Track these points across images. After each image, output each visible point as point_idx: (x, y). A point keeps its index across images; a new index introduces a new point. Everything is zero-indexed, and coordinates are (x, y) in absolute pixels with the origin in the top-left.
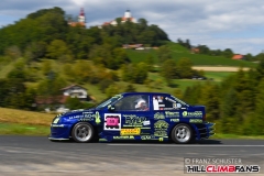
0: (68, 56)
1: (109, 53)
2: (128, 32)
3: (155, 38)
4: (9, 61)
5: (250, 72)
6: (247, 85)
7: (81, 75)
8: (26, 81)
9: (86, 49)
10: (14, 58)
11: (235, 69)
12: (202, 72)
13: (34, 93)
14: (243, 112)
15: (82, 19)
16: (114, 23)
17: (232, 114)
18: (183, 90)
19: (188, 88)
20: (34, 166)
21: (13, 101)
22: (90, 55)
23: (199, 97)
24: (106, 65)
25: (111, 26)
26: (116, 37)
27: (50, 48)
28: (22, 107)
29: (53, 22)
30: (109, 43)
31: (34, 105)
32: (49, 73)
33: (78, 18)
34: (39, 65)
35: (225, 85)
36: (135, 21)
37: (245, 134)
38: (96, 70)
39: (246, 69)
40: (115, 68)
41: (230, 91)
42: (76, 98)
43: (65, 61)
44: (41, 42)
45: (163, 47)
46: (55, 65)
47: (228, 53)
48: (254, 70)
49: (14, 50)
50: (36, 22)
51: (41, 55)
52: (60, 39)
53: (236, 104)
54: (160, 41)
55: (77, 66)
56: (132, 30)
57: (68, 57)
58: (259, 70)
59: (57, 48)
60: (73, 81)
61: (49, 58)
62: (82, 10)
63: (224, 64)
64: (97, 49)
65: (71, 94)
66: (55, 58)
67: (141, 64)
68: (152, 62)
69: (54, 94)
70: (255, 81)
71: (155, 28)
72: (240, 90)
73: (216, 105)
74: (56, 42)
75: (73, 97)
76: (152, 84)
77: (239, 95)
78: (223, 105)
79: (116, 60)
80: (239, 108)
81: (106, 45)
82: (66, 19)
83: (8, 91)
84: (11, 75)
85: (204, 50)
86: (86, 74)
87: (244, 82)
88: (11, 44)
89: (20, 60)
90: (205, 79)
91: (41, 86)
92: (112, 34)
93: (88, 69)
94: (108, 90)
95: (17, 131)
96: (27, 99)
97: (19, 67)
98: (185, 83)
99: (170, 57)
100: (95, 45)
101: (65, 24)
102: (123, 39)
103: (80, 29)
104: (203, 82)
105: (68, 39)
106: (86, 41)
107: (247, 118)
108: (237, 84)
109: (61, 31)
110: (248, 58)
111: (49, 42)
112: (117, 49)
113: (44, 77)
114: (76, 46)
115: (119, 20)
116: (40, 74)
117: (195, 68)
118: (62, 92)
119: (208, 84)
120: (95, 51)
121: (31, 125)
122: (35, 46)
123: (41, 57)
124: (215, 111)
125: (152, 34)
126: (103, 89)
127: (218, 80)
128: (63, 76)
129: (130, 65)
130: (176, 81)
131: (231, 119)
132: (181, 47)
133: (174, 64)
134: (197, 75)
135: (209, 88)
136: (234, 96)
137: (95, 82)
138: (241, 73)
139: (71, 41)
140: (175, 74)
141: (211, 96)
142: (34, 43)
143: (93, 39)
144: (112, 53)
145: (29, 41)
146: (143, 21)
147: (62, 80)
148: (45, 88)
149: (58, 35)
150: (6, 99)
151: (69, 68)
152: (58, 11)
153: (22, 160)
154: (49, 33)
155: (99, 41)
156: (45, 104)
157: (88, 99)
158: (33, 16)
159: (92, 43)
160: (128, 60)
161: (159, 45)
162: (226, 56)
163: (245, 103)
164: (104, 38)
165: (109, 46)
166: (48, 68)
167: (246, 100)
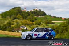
0: (22, 19)
1: (32, 18)
2: (36, 13)
3: (43, 14)
4: (7, 20)
5: (66, 23)
6: (66, 26)
8: (11, 24)
9: (26, 17)
10: (8, 19)
11: (62, 22)
12: (54, 22)
13: (13, 28)
14: (64, 32)
16: (33, 11)
19: (51, 27)
21: (8, 29)
24: (31, 21)
25: (32, 11)
26: (33, 14)
27: (17, 17)
28: (10, 31)
29: (18, 10)
30: (32, 15)
31: (13, 31)
32: (17, 23)
33: (24, 9)
34: (14, 21)
35: (60, 26)
36: (38, 10)
38: (28, 22)
39: (65, 22)
40: (33, 21)
42: (23, 29)
43: (21, 20)
44: (15, 15)
45: (45, 16)
47: (61, 18)
49: (8, 17)
50: (14, 10)
51: (15, 18)
52: (20, 14)
55: (24, 21)
56: (37, 12)
58: (68, 22)
59: (19, 16)
60: (23, 25)
61: (17, 19)
62: (25, 7)
63: (60, 21)
64: (29, 17)
65: (22, 28)
67: (39, 21)
68: (42, 20)
69: (18, 28)
70: (67, 25)
71: (43, 12)
72: (64, 27)
73: (58, 31)
74: (18, 15)
76: (42, 25)
78: (60, 31)
79: (33, 20)
80: (64, 31)
81: (31, 16)
82: (21, 9)
83: (7, 27)
84: (7, 23)
85: (55, 17)
86: (26, 23)
87: (65, 25)
88: (8, 16)
89: (10, 19)
90: (55, 24)
91: (15, 26)
93: (27, 22)
94: (31, 27)
96: (11, 29)
97: (10, 21)
98: (50, 25)
99: (46, 19)
100: (28, 16)
101: (21, 11)
102: (35, 14)
103: (24, 12)
104: (55, 25)
105: (22, 14)
106: (26, 15)
107: (65, 34)
108: (63, 25)
109: (20, 12)
110: (66, 19)
111: (17, 15)
112: (34, 17)
113: (16, 24)
114: (23, 16)
115: (34, 10)
116: (15, 23)
117: (53, 21)
119: (56, 25)
120: (28, 17)
122: (13, 16)
123: (15, 19)
124: (58, 32)
125: (42, 13)
126: (30, 27)
127: (58, 24)
128: (20, 23)
129: (37, 21)
130: (48, 25)
131: (61, 34)
132: (49, 16)
133: (48, 21)
134: (53, 23)
135: (56, 26)
136: (62, 28)
137: (28, 25)
138: (64, 23)
139: (22, 15)
140: (48, 23)
142: (13, 15)
143: (28, 14)
145: (12, 15)
146: (40, 10)
147: (20, 24)
148: (16, 26)
149: (19, 13)
151: (22, 21)
152: (19, 8)
154: (17, 13)
155: (29, 15)
156: (16, 30)
157: (26, 29)
158: (13, 9)
159: (28, 15)
160: (36, 20)
161: (44, 16)
162: (60, 19)
163: (65, 30)
164: (30, 14)
165: (32, 16)
166: (17, 21)
167: (65, 29)
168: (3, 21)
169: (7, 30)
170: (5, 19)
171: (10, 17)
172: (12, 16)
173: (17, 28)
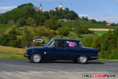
1: (52, 23)
2: (61, 14)
3: (72, 16)
4: (9, 27)
5: (114, 31)
7: (40, 32)
8: (17, 35)
9: (43, 21)
10: (11, 25)
11: (107, 30)
12: (93, 31)
13: (20, 40)
14: (111, 49)
15: (41, 8)
16: (55, 10)
17: (106, 50)
18: (85, 39)
19: (87, 38)
20: (20, 72)
21: (11, 43)
22: (44, 24)
23: (92, 42)
24: (51, 28)
25: (53, 11)
26: (56, 16)
27: (27, 21)
28: (15, 47)
29: (29, 10)
30: (53, 18)
31: (20, 46)
32: (27, 32)
34: (22, 28)
35: (103, 37)
36: (64, 9)
37: (112, 59)
38: (47, 30)
39: (112, 30)
40: (55, 29)
41: (106, 40)
43: (33, 26)
44: (23, 18)
45: (76, 20)
46: (29, 28)
47: (105, 23)
48: (116, 30)
49: (12, 22)
50: (21, 9)
52: (31, 17)
53: (108, 45)
54: (74, 18)
55: (39, 29)
56: (62, 13)
57: (35, 24)
59: (30, 21)
60: (37, 35)
61: (27, 25)
62: (41, 4)
63: (103, 28)
64: (47, 21)
65: (36, 40)
66: (29, 25)
67: (66, 28)
68: (71, 27)
69: (29, 41)
71: (72, 12)
72: (110, 39)
73: (99, 46)
74: (29, 18)
75: (37, 42)
77: (109, 41)
78: (102, 45)
79: (56, 26)
80: (109, 47)
81: (51, 19)
82: (34, 8)
83: (9, 39)
84: (10, 32)
85: (94, 21)
86: (42, 32)
87: (111, 36)
88: (10, 19)
89: (14, 26)
90: (94, 34)
91: (23, 37)
92: (54, 15)
93: (44, 30)
95: (13, 57)
96: (17, 43)
97: (14, 29)
98: (86, 36)
99: (79, 25)
101: (34, 10)
102: (58, 17)
103: (40, 12)
104: (93, 36)
105: (35, 16)
106: (43, 17)
108: (108, 36)
109: (32, 13)
110: (113, 25)
111: (26, 18)
112: (56, 21)
114: (38, 20)
115: (57, 9)
116: (23, 32)
117: (90, 29)
118: (32, 40)
119: (96, 36)
121: (19, 54)
123: (23, 25)
124: (99, 48)
125: (71, 14)
127: (100, 35)
128: (33, 33)
129: (62, 28)
130: (82, 35)
131: (106, 52)
132: (84, 20)
133: (81, 28)
134: (91, 32)
135: (96, 38)
136: (107, 42)
137: (46, 35)
138: (110, 32)
139: (36, 18)
140: (82, 32)
141: (97, 42)
142: (20, 19)
143: (45, 17)
144: (54, 23)
145: (18, 18)
146: (67, 9)
147: (33, 35)
148: (25, 38)
149: (30, 15)
150: (8, 43)
151: (35, 29)
152: (31, 5)
153: (15, 70)
154: (27, 14)
155: (48, 18)
156: (25, 45)
157: (43, 43)
158: (20, 7)
159: (45, 19)
160: (61, 26)
162: (103, 24)
163: (112, 45)
164: (50, 16)
165: (53, 20)
166: (26, 30)
167: (113, 43)
168: (2, 29)
169: (9, 45)
170: (5, 25)
171: (15, 21)
172: (18, 20)
173: (26, 42)
